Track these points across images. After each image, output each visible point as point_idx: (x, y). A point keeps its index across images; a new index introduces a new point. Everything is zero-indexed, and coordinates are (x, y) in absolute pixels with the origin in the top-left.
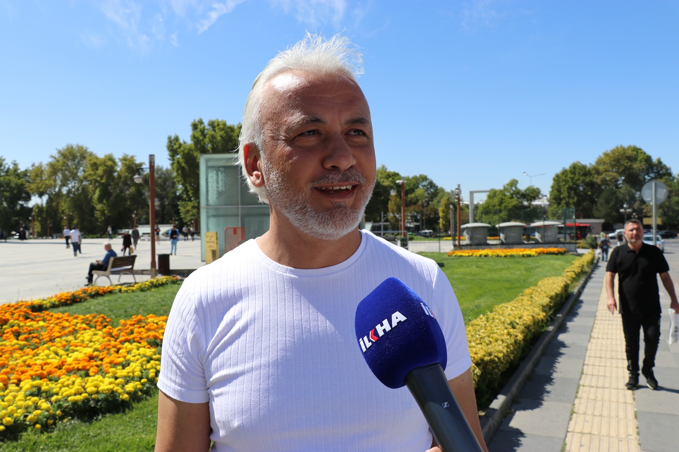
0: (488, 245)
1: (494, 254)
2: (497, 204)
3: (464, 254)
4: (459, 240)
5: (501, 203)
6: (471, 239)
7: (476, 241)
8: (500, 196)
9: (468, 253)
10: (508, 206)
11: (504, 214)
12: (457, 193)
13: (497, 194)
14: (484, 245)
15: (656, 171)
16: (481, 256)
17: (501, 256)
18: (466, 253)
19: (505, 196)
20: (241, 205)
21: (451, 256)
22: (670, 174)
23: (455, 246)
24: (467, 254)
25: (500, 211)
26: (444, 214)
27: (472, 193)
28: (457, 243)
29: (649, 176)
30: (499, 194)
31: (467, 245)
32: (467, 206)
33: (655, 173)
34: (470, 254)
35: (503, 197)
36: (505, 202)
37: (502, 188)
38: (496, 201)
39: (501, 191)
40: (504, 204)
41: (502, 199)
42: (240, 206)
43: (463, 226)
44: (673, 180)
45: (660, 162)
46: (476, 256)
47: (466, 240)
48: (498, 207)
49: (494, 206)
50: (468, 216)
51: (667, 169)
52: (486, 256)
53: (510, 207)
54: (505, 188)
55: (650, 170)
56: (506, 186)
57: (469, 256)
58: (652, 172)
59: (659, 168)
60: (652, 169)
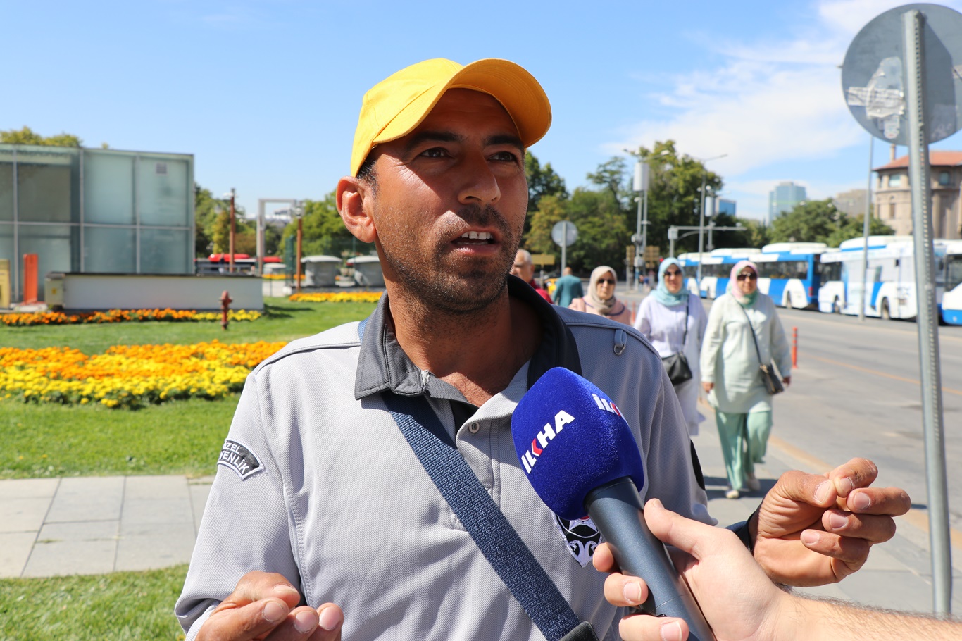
0: (338, 287)
1: (360, 298)
2: (314, 224)
3: (314, 299)
4: (300, 280)
5: (320, 224)
6: (313, 278)
7: (321, 282)
8: (320, 212)
9: (320, 297)
10: (332, 229)
11: (326, 240)
13: (314, 208)
14: (331, 286)
15: (544, 182)
16: (342, 301)
17: (370, 302)
18: (316, 297)
19: (327, 212)
21: (296, 301)
22: (563, 190)
23: (293, 288)
24: (319, 299)
25: (320, 236)
27: (262, 203)
28: (296, 284)
29: (535, 190)
30: (317, 209)
31: (309, 287)
33: (543, 185)
34: (324, 299)
35: (325, 214)
36: (327, 221)
37: (322, 199)
38: (313, 219)
39: (321, 204)
40: (326, 225)
41: (323, 217)
42: (16, 223)
43: (303, 260)
44: (566, 198)
45: (550, 171)
46: (334, 302)
47: (307, 280)
48: (315, 230)
49: (310, 227)
51: (559, 181)
52: (349, 301)
53: (335, 231)
54: (327, 200)
55: (537, 180)
56: (329, 197)
57: (322, 302)
58: (540, 184)
59: (549, 179)
60: (540, 179)
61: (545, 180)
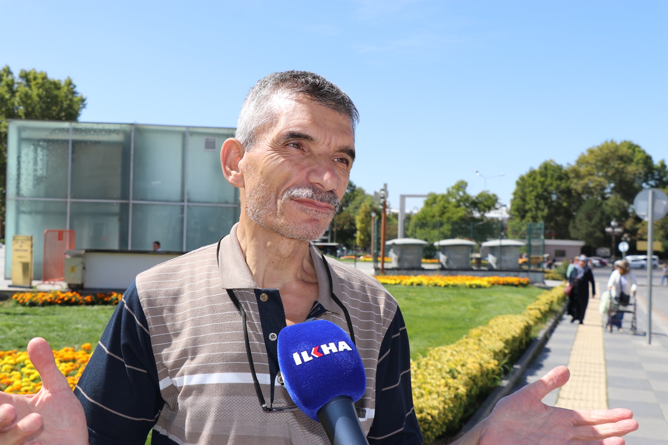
0: (423, 269)
1: (431, 282)
2: (437, 214)
3: (389, 281)
4: (383, 262)
5: (443, 213)
6: (399, 260)
7: (406, 265)
8: (442, 203)
9: (395, 280)
10: (452, 218)
11: (446, 228)
12: (382, 196)
13: (438, 200)
14: (417, 269)
15: (657, 177)
16: (412, 284)
17: (440, 286)
18: (391, 279)
19: (449, 203)
20: (72, 198)
23: (376, 269)
24: (393, 282)
25: (441, 224)
26: (364, 225)
27: (403, 198)
28: (380, 265)
29: (648, 184)
30: (440, 201)
31: (393, 269)
32: (396, 216)
33: (657, 179)
34: (398, 282)
35: (446, 205)
36: (448, 211)
37: (445, 192)
38: (436, 209)
39: (443, 196)
40: (447, 215)
41: (445, 208)
42: (69, 200)
43: (389, 243)
45: (663, 165)
46: (405, 285)
47: (392, 261)
48: (437, 219)
49: (433, 217)
50: (397, 230)
52: (419, 285)
53: (455, 219)
54: (449, 192)
55: (649, 175)
56: (451, 190)
57: (396, 284)
58: (653, 178)
59: (662, 174)
60: (653, 174)
61: (659, 175)
